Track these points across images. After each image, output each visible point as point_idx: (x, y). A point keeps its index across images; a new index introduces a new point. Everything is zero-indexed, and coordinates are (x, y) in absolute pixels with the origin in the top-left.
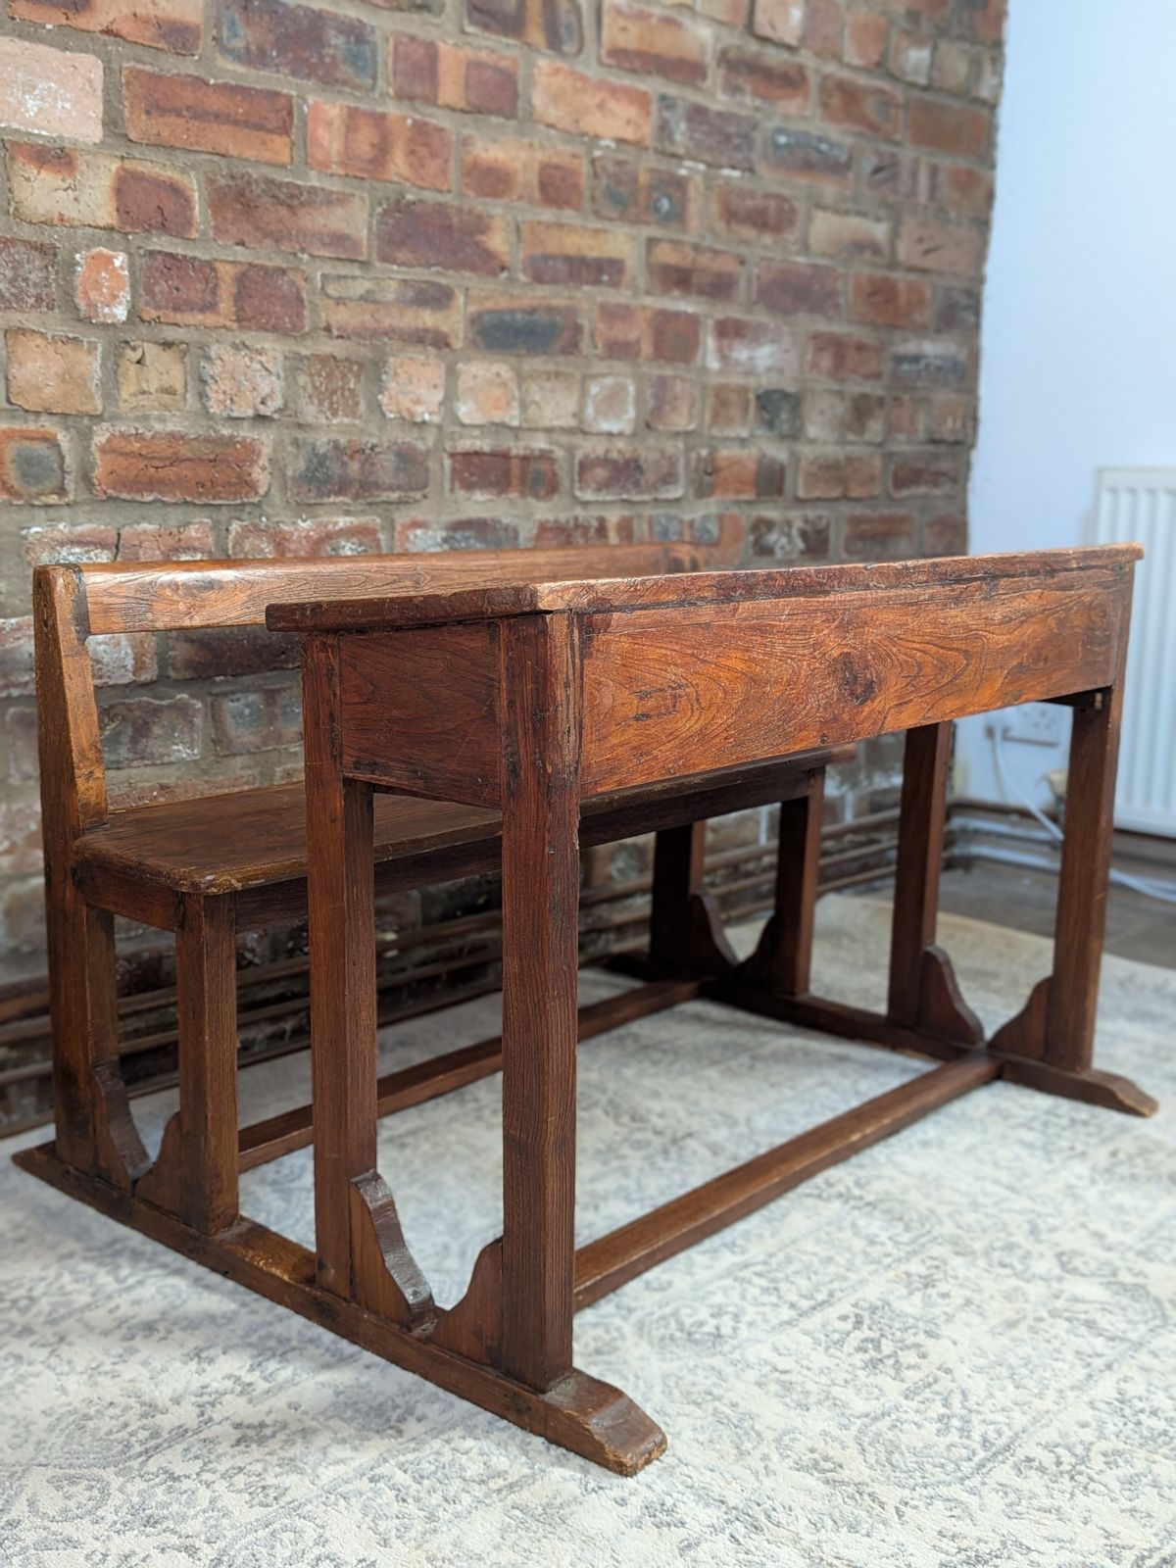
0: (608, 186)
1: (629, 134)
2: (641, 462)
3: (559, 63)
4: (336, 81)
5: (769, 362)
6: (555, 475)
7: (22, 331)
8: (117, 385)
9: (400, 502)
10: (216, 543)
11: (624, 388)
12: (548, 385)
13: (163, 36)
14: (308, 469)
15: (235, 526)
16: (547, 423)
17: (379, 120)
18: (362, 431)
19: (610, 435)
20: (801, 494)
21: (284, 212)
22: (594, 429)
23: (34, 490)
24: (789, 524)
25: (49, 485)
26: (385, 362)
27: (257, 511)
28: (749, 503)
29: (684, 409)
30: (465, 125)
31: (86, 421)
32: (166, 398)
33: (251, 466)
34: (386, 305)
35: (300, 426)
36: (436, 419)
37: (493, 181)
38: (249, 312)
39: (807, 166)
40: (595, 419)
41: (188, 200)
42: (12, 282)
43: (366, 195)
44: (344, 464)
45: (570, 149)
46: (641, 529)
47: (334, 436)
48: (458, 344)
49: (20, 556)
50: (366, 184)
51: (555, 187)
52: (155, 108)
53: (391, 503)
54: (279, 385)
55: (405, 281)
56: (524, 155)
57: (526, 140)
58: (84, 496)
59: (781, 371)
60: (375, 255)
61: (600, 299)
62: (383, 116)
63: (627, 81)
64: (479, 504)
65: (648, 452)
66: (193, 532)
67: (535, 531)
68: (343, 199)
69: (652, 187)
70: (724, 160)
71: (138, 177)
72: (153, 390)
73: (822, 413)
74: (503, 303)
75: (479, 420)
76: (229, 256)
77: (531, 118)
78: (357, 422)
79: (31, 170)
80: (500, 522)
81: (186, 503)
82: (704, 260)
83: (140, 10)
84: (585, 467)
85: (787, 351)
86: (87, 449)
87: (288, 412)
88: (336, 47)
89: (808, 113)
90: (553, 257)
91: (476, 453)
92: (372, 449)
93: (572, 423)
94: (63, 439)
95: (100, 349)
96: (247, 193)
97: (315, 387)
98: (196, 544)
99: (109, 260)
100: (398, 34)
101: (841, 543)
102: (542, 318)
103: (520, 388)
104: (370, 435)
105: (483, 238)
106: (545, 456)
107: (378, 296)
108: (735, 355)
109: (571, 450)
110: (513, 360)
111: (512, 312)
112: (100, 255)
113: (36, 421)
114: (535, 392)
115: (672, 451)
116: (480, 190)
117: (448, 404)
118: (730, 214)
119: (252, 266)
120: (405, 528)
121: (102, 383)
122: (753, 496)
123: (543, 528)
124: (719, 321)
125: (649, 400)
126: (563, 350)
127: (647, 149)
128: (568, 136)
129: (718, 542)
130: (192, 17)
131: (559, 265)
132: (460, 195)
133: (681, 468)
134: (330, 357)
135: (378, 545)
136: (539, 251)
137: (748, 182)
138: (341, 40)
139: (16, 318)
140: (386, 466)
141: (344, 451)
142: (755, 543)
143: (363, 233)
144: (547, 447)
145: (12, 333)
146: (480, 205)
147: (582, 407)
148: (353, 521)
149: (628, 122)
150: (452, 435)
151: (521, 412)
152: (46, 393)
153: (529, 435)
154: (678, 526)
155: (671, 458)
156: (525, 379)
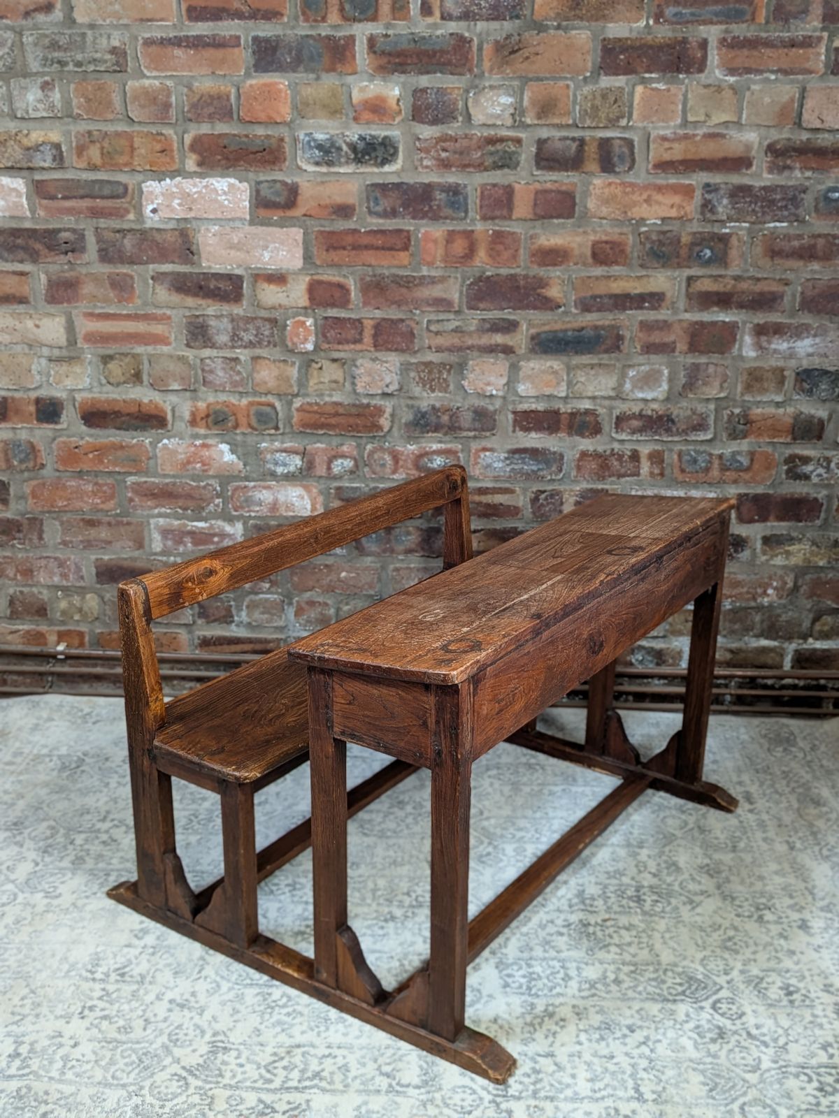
0: (652, 248)
1: (673, 213)
2: (673, 417)
3: (612, 179)
4: (441, 217)
5: (810, 350)
6: (598, 423)
7: (259, 358)
8: (307, 380)
9: (475, 437)
10: (360, 454)
11: (660, 372)
12: (593, 372)
13: (334, 213)
14: (415, 419)
15: (369, 447)
16: (590, 394)
17: (469, 234)
18: (451, 400)
19: (645, 401)
21: (404, 290)
22: (631, 396)
23: (263, 427)
24: (829, 460)
25: (272, 424)
26: (466, 364)
27: (383, 440)
28: (786, 444)
29: (717, 384)
30: (534, 227)
31: (290, 397)
32: (334, 385)
33: (379, 417)
34: (470, 334)
35: (411, 398)
36: (501, 393)
37: (553, 257)
38: (381, 342)
40: (632, 391)
41: (348, 291)
42: (256, 336)
43: (459, 276)
44: (438, 417)
45: (617, 230)
46: (671, 458)
47: (431, 403)
48: (522, 350)
50: (460, 270)
51: (605, 254)
52: (331, 247)
53: (469, 438)
54: (396, 378)
55: (484, 320)
56: (578, 239)
57: (581, 230)
58: (288, 430)
59: (826, 356)
60: (465, 307)
61: (640, 318)
62: (472, 231)
63: (673, 180)
64: (534, 440)
65: (680, 410)
66: (345, 448)
67: (578, 456)
68: (443, 279)
69: (693, 244)
70: (768, 218)
71: (320, 282)
72: (326, 381)
74: (558, 326)
75: (532, 393)
76: (371, 315)
77: (585, 215)
78: (447, 395)
79: (265, 285)
80: (549, 450)
81: (341, 435)
82: (744, 286)
83: (322, 203)
84: (620, 421)
85: (831, 342)
86: (290, 410)
87: (403, 391)
88: (440, 200)
90: (600, 297)
91: (532, 411)
92: (458, 409)
93: (612, 394)
94: (278, 405)
95: (297, 364)
96: (382, 283)
97: (420, 378)
98: (348, 454)
99: (304, 323)
100: (483, 186)
102: (590, 333)
103: (568, 374)
104: (456, 401)
105: (544, 291)
106: (587, 412)
107: (464, 329)
108: (773, 346)
109: (611, 409)
110: (565, 359)
111: (566, 330)
112: (299, 321)
113: (266, 397)
114: (581, 377)
115: (704, 410)
116: (543, 264)
117: (510, 384)
118: (774, 253)
119: (384, 319)
120: (478, 451)
121: (299, 380)
122: (789, 440)
123: (584, 454)
124: (758, 325)
125: (682, 379)
126: (607, 351)
127: (691, 220)
128: (617, 222)
129: (748, 469)
130: (351, 200)
131: (606, 300)
132: (527, 268)
133: (711, 422)
134: (431, 362)
135: (458, 458)
136: (590, 293)
137: (795, 229)
138: (444, 195)
139: (258, 352)
140: (466, 418)
141: (438, 410)
142: (788, 472)
143: (455, 297)
144: (592, 407)
145: (255, 359)
146: (542, 272)
147: (621, 384)
148: (443, 446)
149: (672, 206)
150: (514, 402)
151: (568, 388)
152: (270, 384)
153: (575, 401)
154: (708, 458)
155: (702, 414)
156: (573, 369)
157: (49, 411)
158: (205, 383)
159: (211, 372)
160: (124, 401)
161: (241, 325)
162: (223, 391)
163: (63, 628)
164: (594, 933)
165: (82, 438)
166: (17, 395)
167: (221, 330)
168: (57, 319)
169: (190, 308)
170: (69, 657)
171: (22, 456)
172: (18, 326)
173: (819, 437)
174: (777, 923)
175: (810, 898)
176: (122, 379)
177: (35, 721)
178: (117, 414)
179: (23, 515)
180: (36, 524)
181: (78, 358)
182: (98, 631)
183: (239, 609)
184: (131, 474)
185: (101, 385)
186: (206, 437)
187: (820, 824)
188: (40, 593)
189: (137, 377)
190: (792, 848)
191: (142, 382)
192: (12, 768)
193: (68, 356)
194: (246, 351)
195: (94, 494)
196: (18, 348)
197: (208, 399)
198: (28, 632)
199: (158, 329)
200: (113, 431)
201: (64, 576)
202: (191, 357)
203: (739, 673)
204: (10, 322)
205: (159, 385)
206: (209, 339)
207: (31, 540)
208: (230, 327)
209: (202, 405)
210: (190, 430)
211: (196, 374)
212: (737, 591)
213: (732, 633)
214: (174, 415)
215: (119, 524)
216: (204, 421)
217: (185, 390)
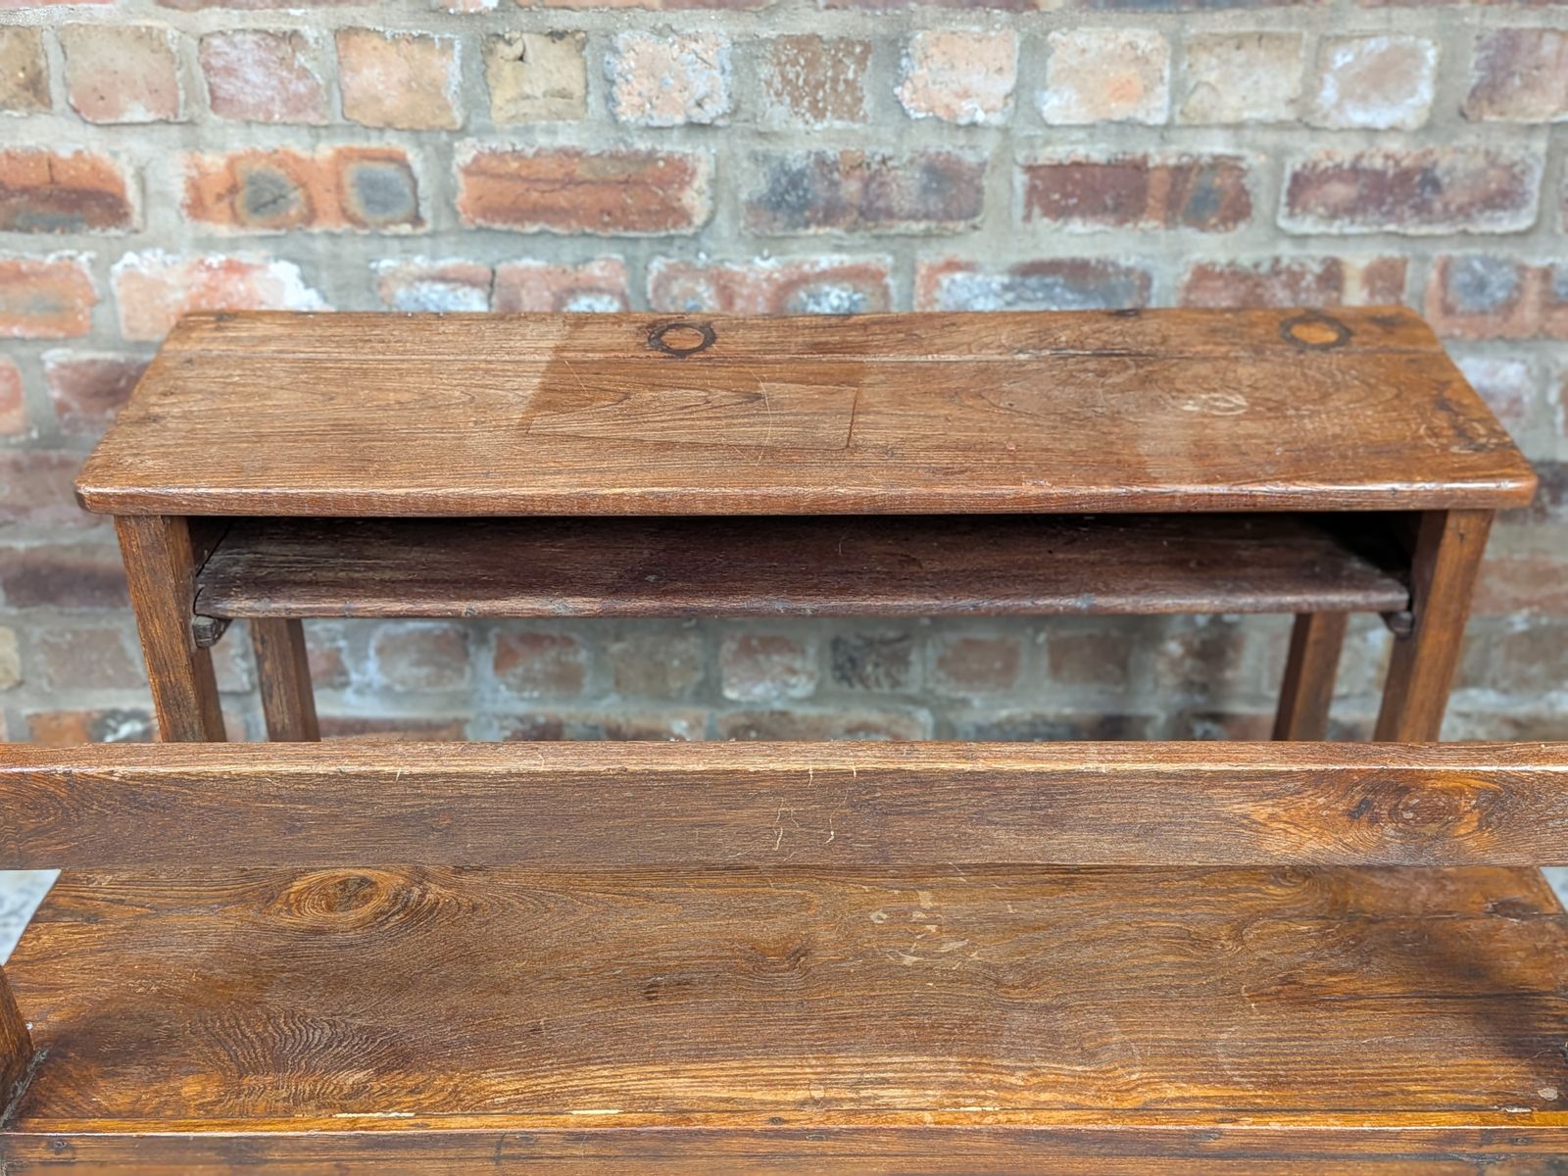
2: (1438, 173)
6: (1243, 192)
7: (354, 30)
8: (488, 90)
9: (927, 235)
10: (632, 283)
11: (1415, 54)
12: (1240, 57)
14: (772, 191)
15: (658, 264)
16: (1228, 116)
18: (866, 138)
19: (1370, 132)
22: (1336, 120)
23: (381, 218)
25: (403, 210)
26: (907, 40)
27: (692, 246)
29: (1558, 84)
31: (444, 137)
32: (559, 104)
33: (681, 188)
35: (762, 135)
36: (996, 119)
40: (1339, 106)
44: (834, 184)
46: (1423, 278)
47: (815, 147)
49: (370, 290)
53: (913, 236)
54: (721, 82)
58: (445, 224)
64: (1077, 238)
65: (1458, 156)
66: (596, 270)
67: (1187, 277)
72: (539, 93)
75: (1080, 115)
78: (857, 126)
80: (1114, 264)
81: (585, 235)
84: (1302, 187)
86: (447, 170)
87: (741, 116)
91: (1077, 165)
92: (884, 161)
93: (1286, 114)
94: (414, 158)
95: (458, 47)
97: (786, 81)
98: (602, 284)
103: (1175, 63)
104: (879, 142)
106: (1218, 164)
109: (1280, 154)
110: (1168, 21)
113: (381, 138)
114: (1208, 69)
115: (1518, 155)
117: (1023, 94)
120: (934, 271)
121: (465, 90)
123: (1203, 274)
125: (1471, 72)
133: (1533, 184)
134: (814, 38)
135: (885, 293)
139: (349, 14)
140: (905, 187)
141: (834, 166)
144: (1230, 151)
145: (345, 34)
147: (1310, 90)
148: (845, 259)
150: (1030, 140)
151: (1173, 102)
152: (388, 103)
153: (1188, 134)
154: (1514, 277)
155: (1513, 164)
156: (1190, 49)
158: (216, 102)
159: (229, 71)
162: (266, 124)
182: (27, 711)
183: (360, 656)
184: (52, 342)
186: (233, 244)
189: (35, 89)
191: (49, 104)
194: (319, 13)
197: (229, 144)
202: (171, 33)
205: (95, 110)
209: (214, 161)
210: (190, 229)
211: (190, 77)
212: (1546, 591)
213: (1523, 683)
214: (143, 190)
215: (41, 464)
216: (224, 205)
217: (167, 122)
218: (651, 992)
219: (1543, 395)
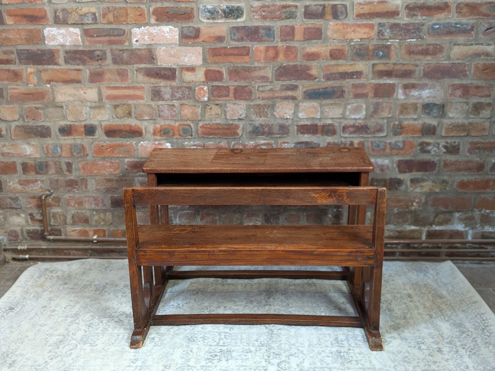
0: (356, 52)
1: (365, 36)
2: (368, 126)
3: (338, 22)
4: (263, 41)
5: (428, 95)
6: (335, 130)
7: (183, 104)
8: (205, 114)
9: (280, 137)
10: (229, 147)
11: (361, 106)
12: (332, 107)
13: (216, 40)
14: (253, 130)
15: (233, 143)
16: (331, 117)
17: (275, 48)
18: (269, 121)
19: (355, 119)
20: (443, 134)
21: (247, 73)
22: (349, 117)
23: (186, 135)
24: (438, 144)
25: (190, 134)
26: (275, 105)
27: (239, 139)
28: (419, 137)
29: (387, 111)
30: (304, 44)
31: (197, 121)
32: (217, 116)
33: (237, 130)
34: (277, 91)
35: (251, 121)
36: (291, 117)
37: (313, 57)
38: (237, 96)
39: (449, 33)
40: (349, 115)
41: (222, 74)
42: (182, 95)
43: (271, 66)
44: (263, 129)
45: (341, 44)
46: (368, 144)
47: (260, 122)
48: (300, 98)
50: (272, 63)
51: (336, 55)
52: (215, 55)
53: (277, 137)
54: (244, 112)
55: (283, 85)
56: (324, 49)
57: (325, 45)
58: (196, 136)
59: (435, 97)
60: (274, 80)
61: (352, 83)
62: (277, 46)
63: (365, 22)
64: (306, 138)
65: (371, 123)
66: (222, 144)
67: (326, 145)
68: (264, 68)
69: (375, 49)
70: (407, 37)
71: (210, 70)
72: (214, 114)
73: (456, 109)
74: (316, 87)
75: (305, 117)
76: (233, 84)
77: (327, 38)
78: (267, 119)
79: (186, 72)
80: (313, 142)
81: (220, 138)
82: (397, 67)
83: (211, 36)
84: (345, 128)
85: (438, 91)
86: (197, 127)
87: (248, 117)
88: (262, 33)
89: (450, 17)
90: (334, 74)
91: (305, 125)
92: (272, 125)
93: (341, 116)
94: (192, 125)
95: (200, 107)
96: (237, 70)
97: (255, 112)
98: (223, 147)
99: (203, 88)
100: (281, 27)
101: (466, 150)
102: (330, 90)
103: (321, 108)
104: (271, 122)
105: (309, 72)
106: (330, 125)
107: (274, 89)
108: (412, 94)
109: (340, 123)
110: (319, 101)
111: (319, 89)
112: (201, 88)
113: (187, 122)
114: (327, 109)
115: (382, 123)
116: (308, 60)
117: (295, 113)
118: (410, 52)
119: (238, 86)
120: (281, 143)
121: (201, 114)
122: (420, 135)
123: (329, 144)
124: (405, 84)
125: (372, 109)
126: (338, 97)
127: (373, 39)
128: (341, 41)
129: (402, 149)
130: (223, 34)
131: (337, 75)
132: (301, 62)
133: (385, 128)
134: (260, 105)
135: (273, 147)
136: (329, 72)
137: (420, 42)
138: (264, 31)
139: (183, 102)
140: (276, 129)
141: (263, 126)
142: (421, 149)
143: (270, 75)
144: (332, 123)
145: (182, 105)
146: (308, 63)
147: (344, 112)
148: (266, 142)
149: (365, 33)
150: (297, 121)
151: (321, 115)
152: (188, 116)
153: (324, 120)
154: (384, 144)
155: (381, 124)
156: (323, 106)
157: (90, 130)
159: (162, 111)
160: (124, 125)
161: (175, 90)
162: (168, 119)
163: (96, 228)
164: (344, 356)
165: (105, 142)
166: (76, 124)
167: (166, 92)
168: (94, 90)
169: (153, 83)
170: (99, 242)
171: (78, 151)
172: (77, 93)
173: (434, 134)
174: (427, 349)
175: (441, 338)
176: (123, 115)
177: (83, 270)
178: (121, 131)
179: (78, 177)
180: (84, 181)
181: (103, 106)
182: (112, 229)
183: (175, 218)
184: (127, 158)
185: (113, 118)
186: (160, 140)
187: (443, 306)
188: (86, 212)
189: (129, 114)
190: (431, 317)
191: (132, 117)
192: (73, 291)
193: (99, 106)
194: (178, 102)
195: (110, 167)
196: (77, 103)
197: (161, 123)
198: (80, 230)
199: (138, 93)
200: (118, 139)
201: (97, 204)
202: (153, 105)
203: (402, 241)
204: (73, 91)
205: (139, 117)
206: (161, 97)
207: (82, 188)
208: (170, 91)
209: (158, 126)
210: (153, 137)
211: (156, 112)
212: (400, 204)
213: (398, 223)
214: (146, 131)
215: (121, 180)
216: (159, 133)
217: (151, 119)
218: (231, 239)
219: (393, 165)
